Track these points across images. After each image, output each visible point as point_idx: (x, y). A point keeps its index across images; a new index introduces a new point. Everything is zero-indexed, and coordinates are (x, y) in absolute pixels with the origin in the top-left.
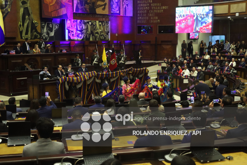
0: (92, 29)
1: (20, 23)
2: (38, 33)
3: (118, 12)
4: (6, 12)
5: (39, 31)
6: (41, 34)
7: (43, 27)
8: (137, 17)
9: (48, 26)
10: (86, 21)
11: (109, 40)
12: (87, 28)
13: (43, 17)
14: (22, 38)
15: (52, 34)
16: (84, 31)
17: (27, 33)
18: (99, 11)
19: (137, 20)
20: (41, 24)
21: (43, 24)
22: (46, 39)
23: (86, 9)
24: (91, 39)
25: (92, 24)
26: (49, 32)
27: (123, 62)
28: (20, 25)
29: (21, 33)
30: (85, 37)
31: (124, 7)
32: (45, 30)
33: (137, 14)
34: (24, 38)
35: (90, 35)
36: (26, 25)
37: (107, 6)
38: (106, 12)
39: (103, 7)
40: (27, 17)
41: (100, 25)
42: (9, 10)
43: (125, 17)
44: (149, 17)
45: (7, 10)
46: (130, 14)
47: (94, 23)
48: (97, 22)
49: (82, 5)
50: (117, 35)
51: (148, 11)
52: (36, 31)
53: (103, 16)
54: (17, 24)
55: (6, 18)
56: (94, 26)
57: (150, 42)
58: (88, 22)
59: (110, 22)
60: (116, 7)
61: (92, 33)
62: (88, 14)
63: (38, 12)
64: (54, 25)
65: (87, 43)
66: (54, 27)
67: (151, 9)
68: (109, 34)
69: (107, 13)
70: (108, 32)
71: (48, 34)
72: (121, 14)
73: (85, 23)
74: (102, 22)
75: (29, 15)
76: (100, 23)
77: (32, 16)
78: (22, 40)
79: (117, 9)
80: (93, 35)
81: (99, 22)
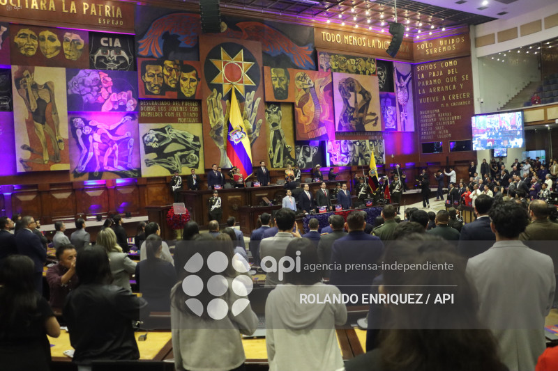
0: (360, 151)
1: (271, 149)
2: (292, 159)
3: (394, 127)
4: (254, 138)
5: (293, 157)
6: (295, 161)
7: (297, 152)
8: (420, 132)
9: (304, 150)
10: (352, 141)
11: (384, 163)
12: (354, 150)
13: (298, 139)
14: (272, 167)
15: (310, 160)
16: (351, 154)
17: (278, 161)
18: (369, 127)
19: (421, 136)
20: (296, 148)
21: (298, 149)
22: (302, 166)
23: (351, 126)
24: (360, 164)
25: (360, 144)
26: (306, 157)
27: (398, 191)
28: (271, 152)
29: (272, 160)
30: (351, 161)
31: (402, 120)
32: (301, 155)
33: (420, 128)
34: (275, 166)
35: (358, 158)
36: (277, 150)
37: (379, 122)
38: (378, 128)
39: (374, 122)
40: (278, 141)
41: (371, 145)
42: (258, 135)
43: (404, 133)
44: (437, 131)
45: (255, 135)
46: (411, 128)
47: (363, 143)
48: (367, 141)
49: (346, 122)
50: (392, 156)
51: (434, 123)
52: (290, 157)
53: (375, 133)
54: (267, 150)
55: (254, 145)
56: (363, 146)
57: (439, 163)
58: (355, 143)
59: (384, 141)
60: (391, 121)
61: (361, 155)
62: (353, 132)
63: (291, 134)
64: (312, 148)
65: (354, 169)
66: (312, 151)
67: (438, 121)
68: (384, 155)
69: (380, 130)
70: (383, 153)
71: (304, 160)
72: (399, 130)
73: (351, 144)
74: (373, 141)
75: (281, 139)
76: (371, 143)
77: (284, 139)
78: (273, 169)
79: (393, 123)
80: (362, 158)
81: (370, 141)
